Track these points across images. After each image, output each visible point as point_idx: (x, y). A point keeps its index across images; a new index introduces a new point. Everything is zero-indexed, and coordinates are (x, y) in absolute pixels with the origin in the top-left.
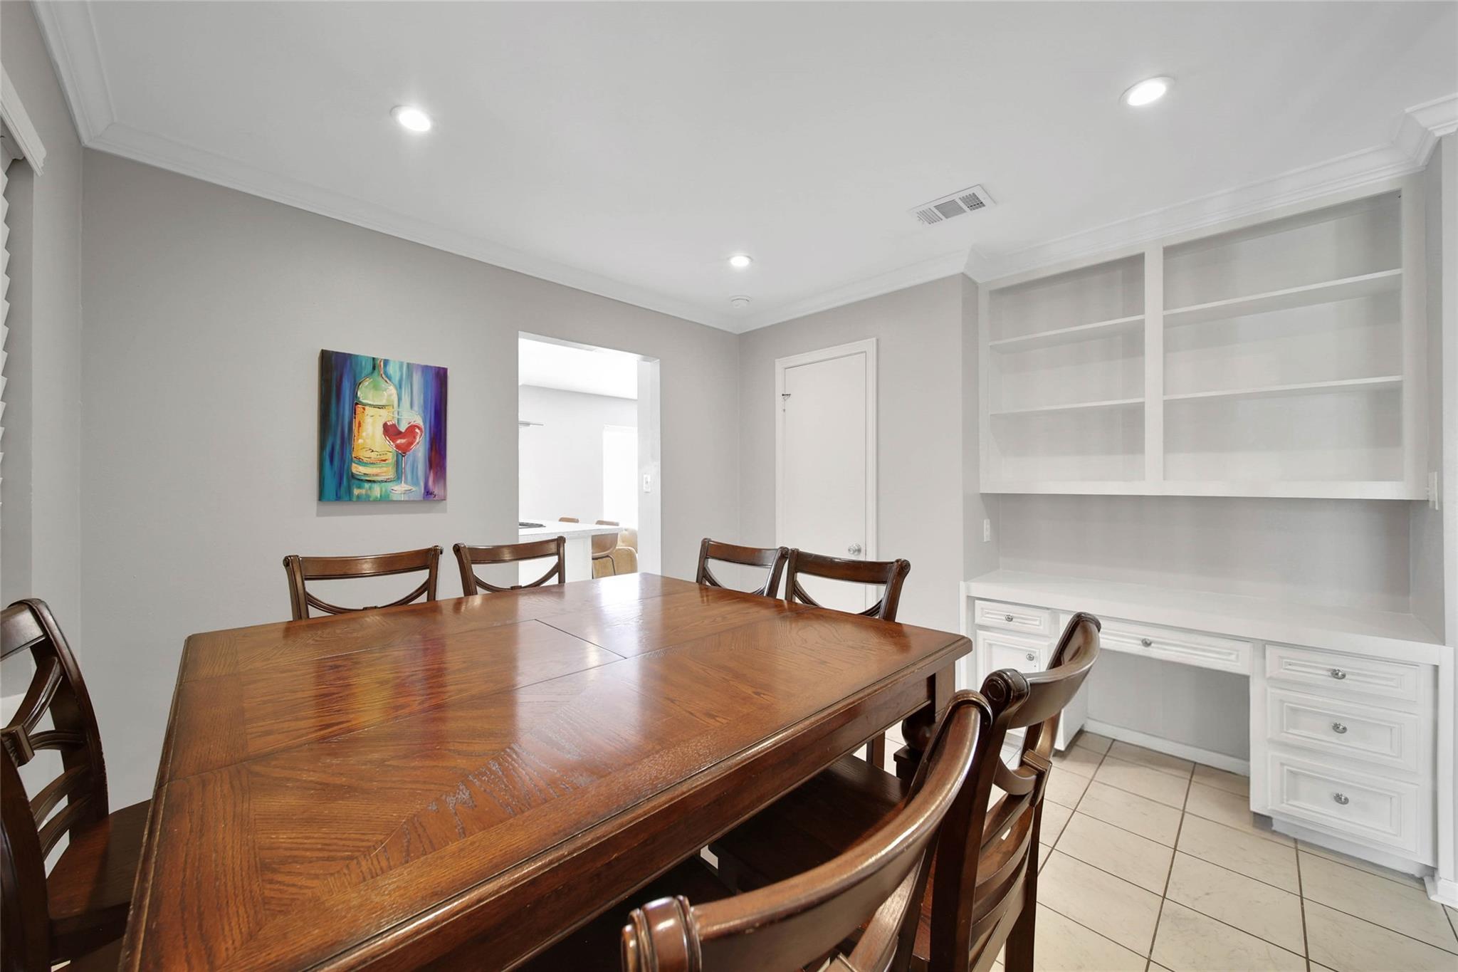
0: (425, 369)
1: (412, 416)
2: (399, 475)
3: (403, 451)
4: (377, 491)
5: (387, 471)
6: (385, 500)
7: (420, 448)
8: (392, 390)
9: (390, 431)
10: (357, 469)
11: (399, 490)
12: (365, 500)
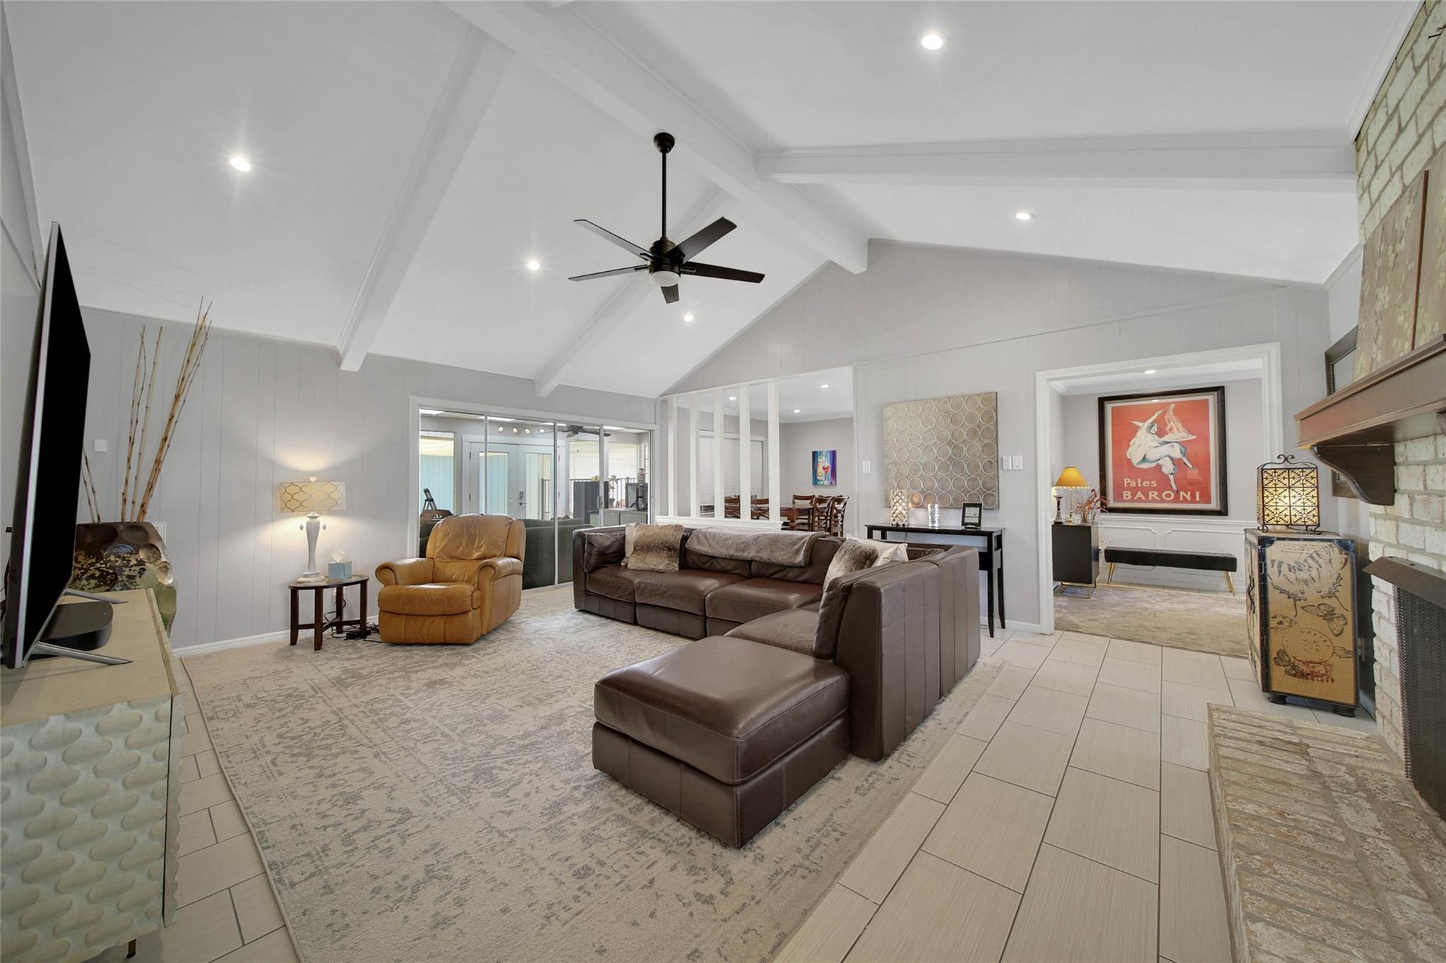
0: (830, 451)
1: (828, 464)
2: (825, 480)
3: (826, 472)
4: (821, 483)
5: (823, 478)
6: (823, 485)
7: (829, 471)
8: (824, 458)
9: (824, 468)
10: (818, 478)
11: (826, 482)
12: (819, 485)
